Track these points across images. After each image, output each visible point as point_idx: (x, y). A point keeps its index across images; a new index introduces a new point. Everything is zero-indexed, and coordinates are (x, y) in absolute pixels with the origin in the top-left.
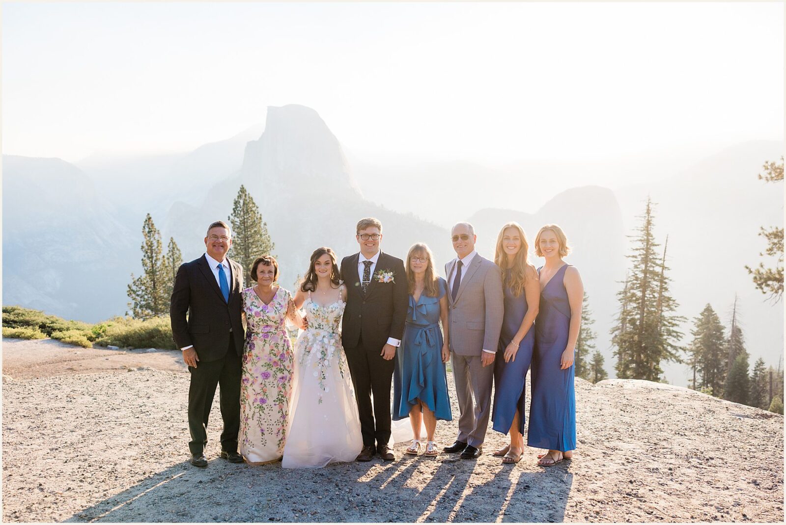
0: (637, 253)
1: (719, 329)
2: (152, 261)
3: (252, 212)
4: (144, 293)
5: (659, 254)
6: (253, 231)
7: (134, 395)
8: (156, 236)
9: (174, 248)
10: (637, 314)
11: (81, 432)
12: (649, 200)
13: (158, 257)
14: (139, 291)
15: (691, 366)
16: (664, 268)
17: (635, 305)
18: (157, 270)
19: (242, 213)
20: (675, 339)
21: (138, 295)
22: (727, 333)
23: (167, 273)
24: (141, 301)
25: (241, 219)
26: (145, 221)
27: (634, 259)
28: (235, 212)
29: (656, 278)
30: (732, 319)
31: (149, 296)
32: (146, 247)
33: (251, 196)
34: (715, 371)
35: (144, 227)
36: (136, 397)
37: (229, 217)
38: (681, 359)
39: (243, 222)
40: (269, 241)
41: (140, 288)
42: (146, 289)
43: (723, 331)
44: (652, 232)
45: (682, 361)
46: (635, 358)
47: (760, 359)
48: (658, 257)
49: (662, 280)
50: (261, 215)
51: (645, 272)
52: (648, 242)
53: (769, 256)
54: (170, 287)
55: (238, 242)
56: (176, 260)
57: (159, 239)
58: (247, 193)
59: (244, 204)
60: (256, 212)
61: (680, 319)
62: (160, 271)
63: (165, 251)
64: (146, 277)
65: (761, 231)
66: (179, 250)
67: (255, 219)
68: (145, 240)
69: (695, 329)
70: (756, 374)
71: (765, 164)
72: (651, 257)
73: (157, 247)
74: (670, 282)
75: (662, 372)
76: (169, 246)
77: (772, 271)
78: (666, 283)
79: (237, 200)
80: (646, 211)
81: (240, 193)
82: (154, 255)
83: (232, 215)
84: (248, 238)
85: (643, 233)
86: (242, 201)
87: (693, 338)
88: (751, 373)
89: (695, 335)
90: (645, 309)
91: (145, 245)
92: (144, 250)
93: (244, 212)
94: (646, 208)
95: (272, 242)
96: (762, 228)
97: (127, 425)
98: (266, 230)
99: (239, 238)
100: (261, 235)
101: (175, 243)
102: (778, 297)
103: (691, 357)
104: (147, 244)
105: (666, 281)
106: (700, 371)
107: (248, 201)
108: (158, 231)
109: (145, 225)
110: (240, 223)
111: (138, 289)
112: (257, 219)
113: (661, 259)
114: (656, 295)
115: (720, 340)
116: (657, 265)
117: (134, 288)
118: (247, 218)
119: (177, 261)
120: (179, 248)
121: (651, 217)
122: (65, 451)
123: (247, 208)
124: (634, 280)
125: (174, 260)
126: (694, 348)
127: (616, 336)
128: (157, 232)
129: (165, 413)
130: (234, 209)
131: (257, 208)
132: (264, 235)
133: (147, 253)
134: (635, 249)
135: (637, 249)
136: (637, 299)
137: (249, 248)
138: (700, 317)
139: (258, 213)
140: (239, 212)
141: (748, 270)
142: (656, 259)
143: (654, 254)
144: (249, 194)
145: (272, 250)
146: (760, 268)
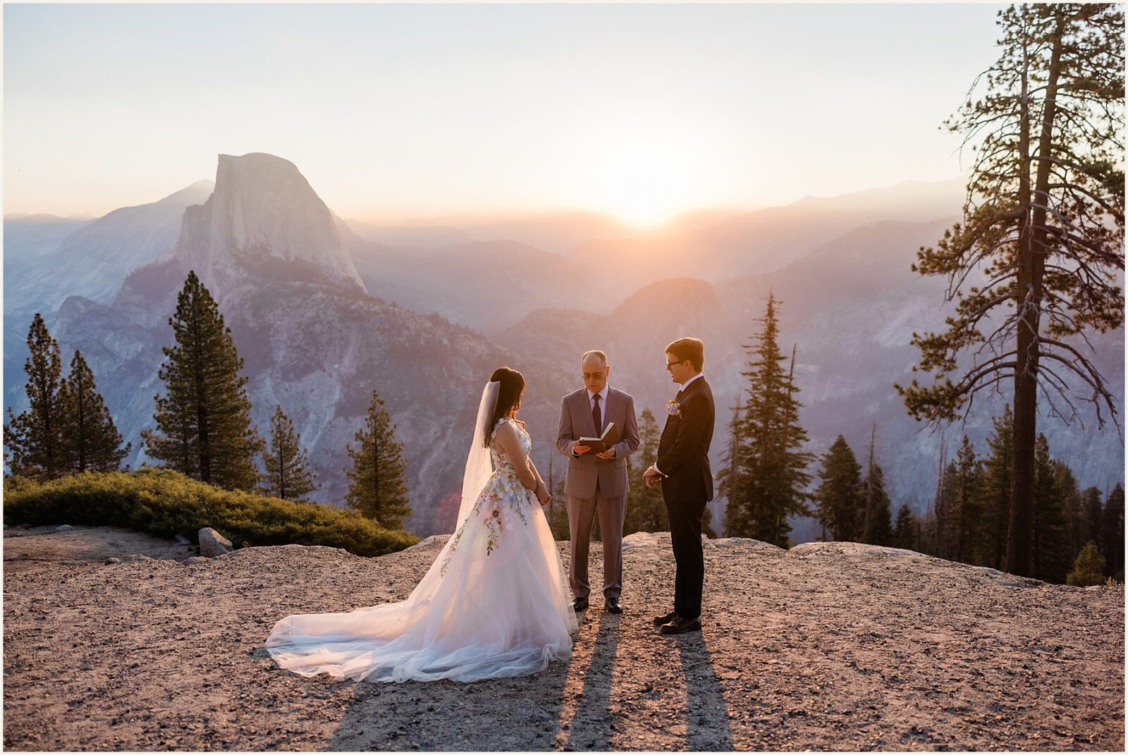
0: (756, 369)
1: (854, 469)
2: (43, 388)
3: (208, 312)
4: (29, 439)
5: (784, 371)
6: (209, 341)
7: (146, 602)
8: (51, 349)
9: (81, 368)
10: (757, 451)
11: (102, 670)
12: (772, 297)
13: (55, 382)
14: (21, 435)
15: (819, 520)
16: (791, 388)
17: (754, 440)
18: (54, 402)
19: (191, 314)
20: (801, 484)
21: (19, 442)
22: (864, 474)
23: (69, 406)
24: (25, 450)
25: (190, 323)
26: (31, 324)
27: (753, 378)
28: (180, 312)
29: (782, 403)
30: (870, 455)
31: (39, 443)
32: (34, 367)
33: (206, 287)
34: (850, 524)
35: (30, 335)
36: (150, 605)
37: (170, 320)
38: (810, 510)
39: (194, 328)
40: (235, 355)
41: (23, 430)
42: (33, 432)
43: (860, 471)
44: (776, 341)
45: (810, 513)
46: (755, 512)
47: (905, 507)
48: (784, 374)
49: (789, 404)
50: (221, 316)
51: (767, 395)
52: (771, 354)
53: (923, 371)
54: (74, 427)
55: (184, 358)
56: (84, 386)
57: (55, 353)
58: (200, 284)
59: (194, 300)
60: (214, 312)
61: (807, 457)
62: (56, 403)
63: (66, 372)
64: (33, 413)
65: (913, 339)
66: (90, 371)
67: (213, 322)
68: (31, 356)
69: (824, 470)
70: (899, 526)
71: (919, 250)
72: (774, 374)
73: (53, 366)
74: (800, 409)
75: (790, 529)
76: (72, 365)
77: (928, 391)
78: (794, 409)
79: (183, 293)
80: (766, 313)
81: (189, 283)
82: (47, 378)
83: (175, 316)
84: (201, 351)
85: (763, 342)
86: (191, 296)
87: (821, 481)
88: (894, 525)
89: (823, 478)
90: (769, 445)
91: (31, 363)
92: (30, 370)
93: (194, 312)
94: (767, 307)
95: (239, 357)
96: (915, 335)
97: (173, 653)
98: (230, 340)
99: (187, 352)
100: (222, 347)
101: (82, 359)
102: (935, 425)
103: (820, 508)
104: (35, 361)
105: (795, 406)
106: (830, 526)
107: (201, 295)
108: (54, 341)
109: (32, 331)
110: (188, 329)
111: (20, 432)
112: (215, 322)
113: (786, 377)
114: (781, 425)
115: (856, 483)
116: (783, 385)
117: (14, 430)
118: (200, 322)
119: (87, 387)
120: (89, 367)
121: (775, 320)
122: (98, 704)
123: (199, 305)
124: (753, 406)
125: (81, 385)
126: (823, 495)
127: (724, 483)
128: (52, 343)
129: (221, 629)
130: (178, 307)
131: (216, 305)
132: (227, 346)
133: (35, 375)
134: (753, 362)
135: (756, 364)
136: (757, 432)
137: (202, 365)
138: (831, 453)
139: (217, 313)
140: (187, 312)
141: (898, 390)
142: (781, 376)
143: (779, 370)
144: (202, 285)
145: (240, 370)
146: (914, 388)
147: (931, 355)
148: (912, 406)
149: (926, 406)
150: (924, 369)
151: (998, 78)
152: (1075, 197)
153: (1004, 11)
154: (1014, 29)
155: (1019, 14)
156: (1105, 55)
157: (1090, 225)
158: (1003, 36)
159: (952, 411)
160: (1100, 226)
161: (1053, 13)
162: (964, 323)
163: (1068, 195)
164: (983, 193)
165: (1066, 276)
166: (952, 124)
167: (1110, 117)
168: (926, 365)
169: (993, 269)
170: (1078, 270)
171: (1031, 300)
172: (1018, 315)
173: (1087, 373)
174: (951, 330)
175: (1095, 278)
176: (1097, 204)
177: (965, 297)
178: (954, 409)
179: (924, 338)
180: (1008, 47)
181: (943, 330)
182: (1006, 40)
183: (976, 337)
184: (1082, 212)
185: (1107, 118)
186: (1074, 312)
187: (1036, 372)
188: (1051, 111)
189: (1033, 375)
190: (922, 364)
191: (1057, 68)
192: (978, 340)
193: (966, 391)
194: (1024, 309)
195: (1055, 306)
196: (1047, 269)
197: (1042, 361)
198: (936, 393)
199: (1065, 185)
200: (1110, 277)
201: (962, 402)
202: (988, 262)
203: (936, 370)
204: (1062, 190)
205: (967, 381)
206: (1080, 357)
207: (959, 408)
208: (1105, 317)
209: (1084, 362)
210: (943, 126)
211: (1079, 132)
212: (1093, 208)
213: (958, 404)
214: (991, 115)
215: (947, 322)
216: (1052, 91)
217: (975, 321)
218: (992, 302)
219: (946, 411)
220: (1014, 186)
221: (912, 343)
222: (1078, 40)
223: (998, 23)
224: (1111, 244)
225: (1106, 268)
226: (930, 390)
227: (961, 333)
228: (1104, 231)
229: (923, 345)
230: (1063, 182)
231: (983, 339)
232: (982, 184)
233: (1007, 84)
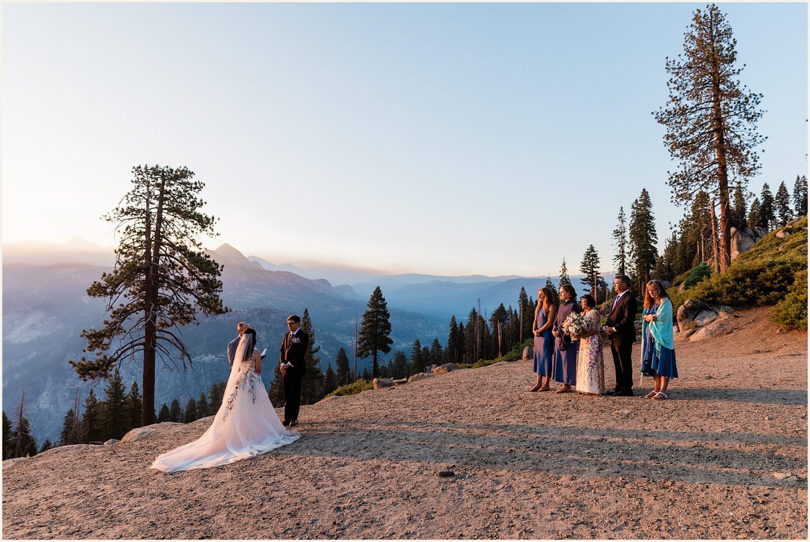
22: (14, 427)
30: (20, 412)
47: (47, 441)
53: (89, 352)
71: (93, 283)
77: (92, 363)
141: (72, 365)
146: (83, 362)
147: (94, 342)
148: (82, 373)
149: (91, 372)
150: (90, 350)
151: (132, 199)
152: (171, 261)
153: (136, 167)
154: (140, 177)
155: (143, 170)
156: (183, 199)
157: (177, 274)
158: (135, 179)
159: (107, 372)
160: (182, 275)
161: (161, 174)
162: (116, 323)
163: (167, 260)
164: (124, 255)
165: (167, 298)
166: (108, 218)
167: (185, 226)
168: (91, 348)
169: (129, 294)
170: (172, 296)
171: (153, 310)
172: (146, 318)
173: (178, 345)
174: (107, 327)
175: (180, 299)
176: (180, 265)
177: (115, 309)
178: (108, 371)
179: (90, 333)
180: (137, 185)
181: (101, 327)
182: (136, 181)
183: (120, 331)
184: (173, 269)
185: (184, 227)
186: (171, 316)
187: (155, 347)
188: (160, 220)
189: (153, 348)
190: (89, 347)
191: (161, 199)
192: (122, 332)
193: (115, 360)
194: (150, 315)
195: (162, 313)
196: (159, 295)
197: (158, 341)
198: (98, 364)
199: (166, 255)
200: (187, 299)
201: (113, 367)
202: (127, 291)
203: (97, 351)
204: (164, 257)
205: (116, 355)
206: (175, 338)
207: (111, 370)
208: (184, 318)
209: (177, 340)
210: (104, 218)
211: (171, 231)
212: (178, 267)
213: (110, 368)
214: (129, 216)
215: (104, 323)
216: (160, 210)
217: (121, 322)
218: (131, 312)
219: (103, 373)
220: (141, 253)
221: (82, 336)
222: (172, 190)
223: (133, 172)
224: (186, 284)
225: (185, 295)
226: (94, 361)
227: (113, 329)
228: (183, 278)
229: (89, 337)
230: (165, 253)
231: (125, 332)
232: (125, 251)
233: (136, 203)
